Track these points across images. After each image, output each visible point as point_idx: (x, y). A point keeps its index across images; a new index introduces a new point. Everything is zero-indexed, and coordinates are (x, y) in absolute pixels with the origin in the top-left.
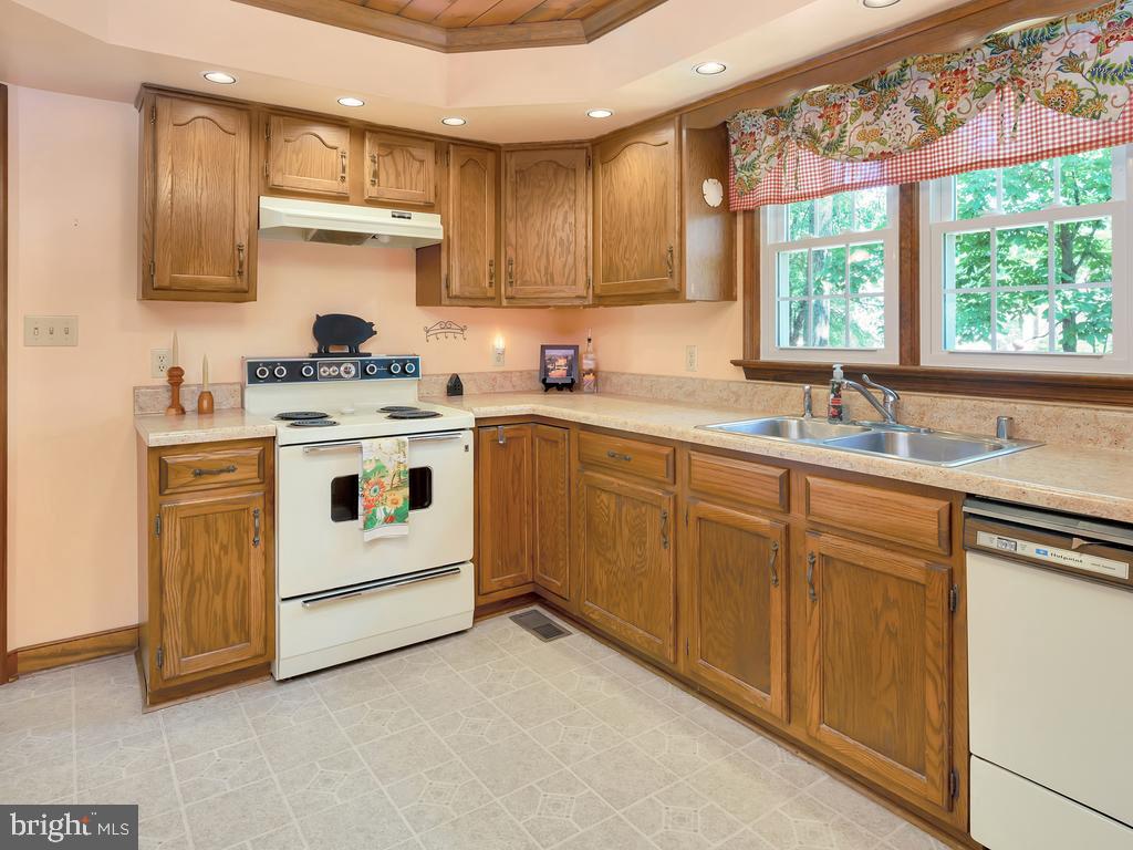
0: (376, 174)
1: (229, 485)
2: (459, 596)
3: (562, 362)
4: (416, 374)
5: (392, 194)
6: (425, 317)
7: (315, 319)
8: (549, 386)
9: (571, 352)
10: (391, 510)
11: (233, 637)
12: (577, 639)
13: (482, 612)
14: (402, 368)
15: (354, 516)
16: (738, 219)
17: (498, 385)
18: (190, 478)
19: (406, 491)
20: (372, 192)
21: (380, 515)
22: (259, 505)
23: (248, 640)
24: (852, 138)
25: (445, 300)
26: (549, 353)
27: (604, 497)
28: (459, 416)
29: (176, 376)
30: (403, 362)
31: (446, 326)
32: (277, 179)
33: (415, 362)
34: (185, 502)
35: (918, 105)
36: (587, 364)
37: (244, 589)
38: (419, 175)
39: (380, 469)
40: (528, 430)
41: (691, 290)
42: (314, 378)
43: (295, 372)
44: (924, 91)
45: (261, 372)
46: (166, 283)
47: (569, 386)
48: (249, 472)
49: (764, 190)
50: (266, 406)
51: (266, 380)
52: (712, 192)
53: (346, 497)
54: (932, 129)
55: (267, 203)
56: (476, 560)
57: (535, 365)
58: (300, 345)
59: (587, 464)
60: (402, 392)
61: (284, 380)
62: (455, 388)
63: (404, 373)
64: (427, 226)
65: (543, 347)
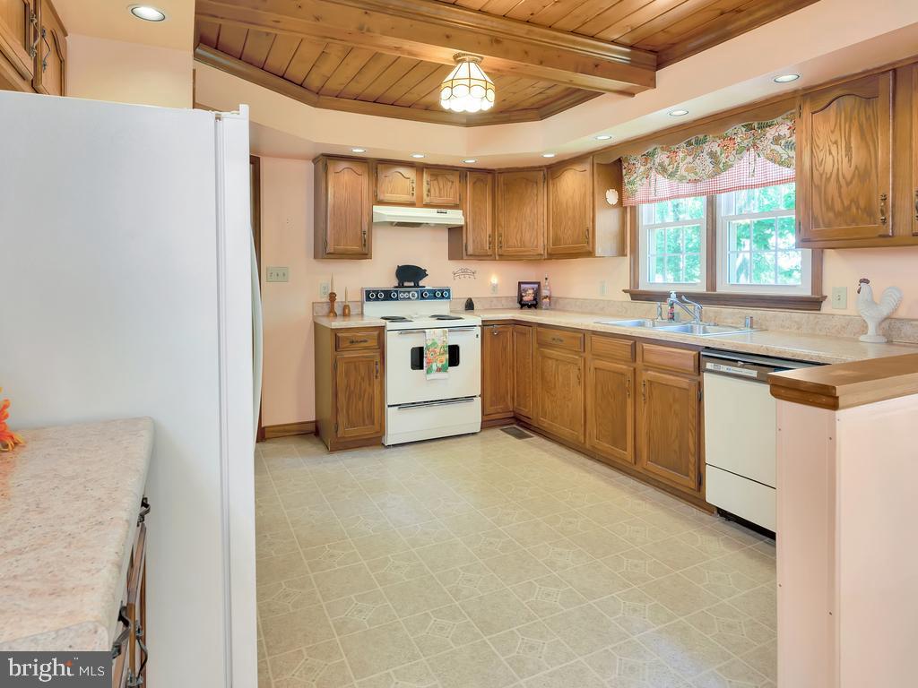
0: (429, 191)
1: (366, 348)
2: (471, 416)
3: (531, 291)
4: (449, 298)
5: (437, 201)
6: (456, 266)
7: (396, 268)
8: (523, 305)
9: (536, 286)
10: (440, 365)
11: (367, 422)
12: (536, 439)
13: (487, 424)
14: (441, 294)
15: (422, 368)
16: (627, 212)
17: (492, 304)
18: (348, 344)
19: (447, 356)
20: (427, 200)
21: (434, 367)
22: (378, 359)
23: (373, 424)
24: (682, 171)
25: (465, 257)
26: (523, 286)
27: (550, 361)
28: (474, 319)
29: (332, 296)
30: (442, 291)
31: (464, 272)
32: (381, 197)
33: (448, 291)
34: (347, 355)
35: (712, 155)
36: (545, 292)
37: (372, 399)
38: (450, 189)
39: (434, 344)
40: (510, 328)
41: (599, 251)
42: (397, 299)
43: (388, 296)
44: (716, 148)
45: (372, 295)
46: (332, 251)
47: (534, 305)
48: (373, 343)
49: (639, 196)
50: (374, 313)
51: (374, 300)
52: (612, 197)
53: (418, 358)
54: (719, 167)
55: (377, 209)
56: (482, 396)
57: (515, 293)
58: (390, 282)
59: (542, 344)
60: (441, 307)
61: (383, 300)
62: (470, 306)
63: (443, 297)
64: (455, 217)
65: (520, 283)
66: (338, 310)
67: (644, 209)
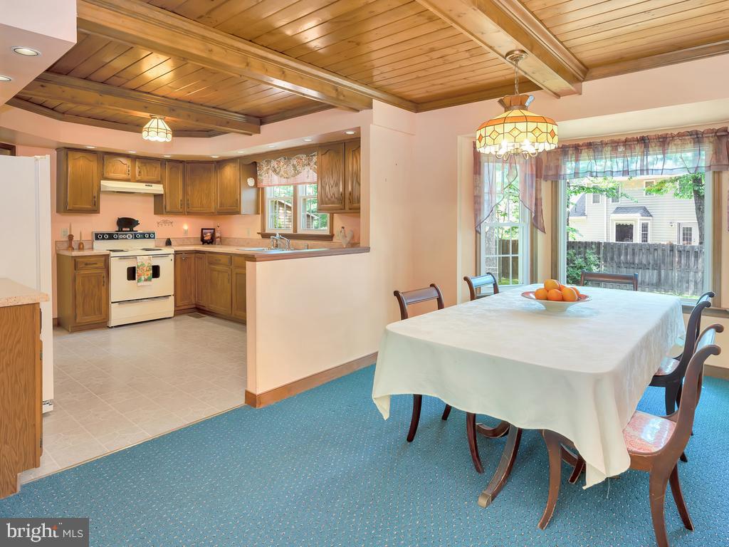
0: (140, 172)
1: (97, 268)
2: (168, 307)
3: (209, 234)
4: (154, 238)
5: (146, 178)
6: (159, 218)
7: (117, 219)
8: (204, 242)
9: (212, 231)
10: (146, 277)
11: (97, 313)
12: (208, 317)
13: (179, 312)
14: (148, 236)
15: (134, 279)
16: (260, 191)
17: (184, 241)
18: (83, 265)
19: (151, 272)
20: (139, 178)
21: (143, 278)
22: (104, 274)
23: (101, 314)
24: (282, 173)
25: (164, 212)
26: (204, 231)
27: (215, 272)
28: (171, 250)
29: (71, 237)
30: (149, 234)
31: (165, 222)
32: (106, 175)
33: (154, 234)
34: (82, 272)
35: (294, 166)
36: (217, 235)
37: (100, 300)
38: (156, 172)
39: (143, 265)
40: (193, 255)
41: (243, 211)
42: (117, 239)
43: (111, 237)
44: (295, 163)
45: (99, 236)
46: (71, 208)
47: (211, 242)
48: (102, 265)
49: (265, 183)
50: (101, 247)
51: (101, 239)
52: (251, 182)
53: (132, 273)
54: (297, 173)
55: (103, 183)
56: (175, 295)
57: (199, 236)
58: (113, 228)
59: (211, 263)
60: (150, 244)
61: (107, 239)
62: (169, 243)
63: (150, 237)
64: (158, 189)
65: (202, 229)
66: (75, 245)
67: (268, 189)
